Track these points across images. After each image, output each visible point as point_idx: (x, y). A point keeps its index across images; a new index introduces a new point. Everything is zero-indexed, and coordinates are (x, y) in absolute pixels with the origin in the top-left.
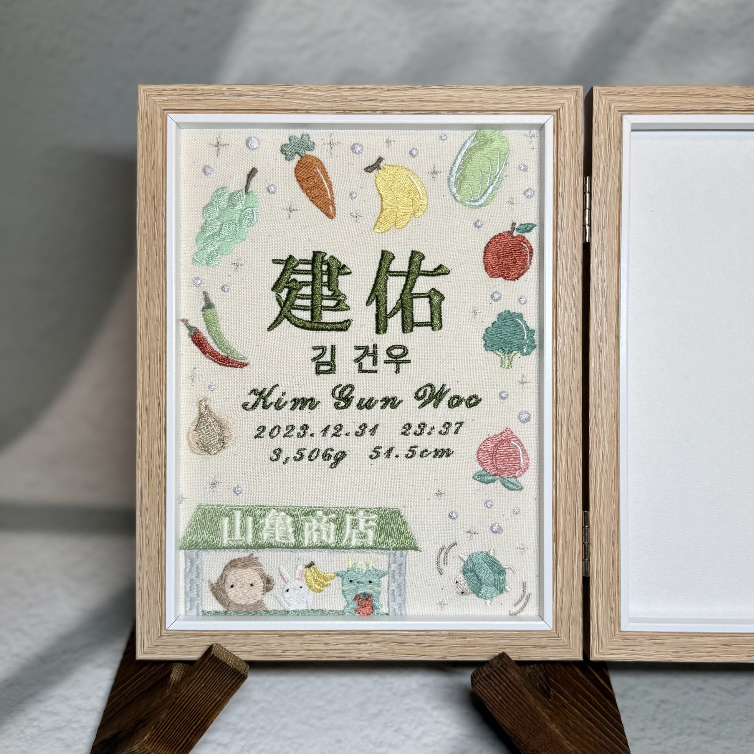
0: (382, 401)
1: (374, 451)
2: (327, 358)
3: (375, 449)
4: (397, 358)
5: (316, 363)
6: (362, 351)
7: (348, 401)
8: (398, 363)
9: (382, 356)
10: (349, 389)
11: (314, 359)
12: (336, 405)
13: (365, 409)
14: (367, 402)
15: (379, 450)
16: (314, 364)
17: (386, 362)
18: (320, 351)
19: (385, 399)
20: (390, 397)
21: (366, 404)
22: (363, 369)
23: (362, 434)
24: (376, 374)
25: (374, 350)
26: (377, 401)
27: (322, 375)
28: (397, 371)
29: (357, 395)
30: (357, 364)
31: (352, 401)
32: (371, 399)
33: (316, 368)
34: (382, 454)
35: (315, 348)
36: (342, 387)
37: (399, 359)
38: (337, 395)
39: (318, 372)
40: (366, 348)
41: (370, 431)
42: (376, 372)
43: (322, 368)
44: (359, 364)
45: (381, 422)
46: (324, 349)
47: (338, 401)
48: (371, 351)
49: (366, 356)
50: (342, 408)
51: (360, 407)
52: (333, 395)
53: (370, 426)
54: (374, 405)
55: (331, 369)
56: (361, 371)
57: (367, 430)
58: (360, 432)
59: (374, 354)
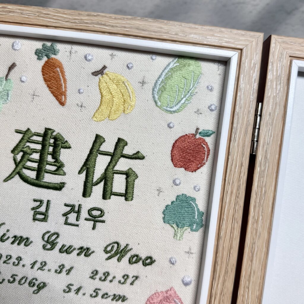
0: (79, 249)
1: (68, 287)
2: (43, 209)
3: (68, 285)
4: (95, 218)
5: (34, 212)
6: (69, 208)
7: (53, 245)
8: (95, 222)
9: (84, 214)
10: (56, 236)
11: (33, 209)
12: (44, 247)
13: (65, 254)
14: (68, 248)
15: (71, 287)
16: (32, 212)
17: (86, 219)
18: (38, 203)
19: (81, 248)
20: (85, 247)
21: (67, 249)
22: (68, 222)
23: (60, 272)
24: (77, 227)
25: (79, 209)
26: (75, 249)
27: (36, 222)
28: (94, 228)
29: (61, 242)
30: (65, 218)
31: (56, 245)
32: (70, 247)
33: (34, 215)
34: (73, 291)
35: (35, 201)
36: (50, 233)
37: (97, 219)
38: (46, 239)
39: (35, 219)
40: (73, 206)
41: (66, 271)
42: (77, 226)
43: (38, 216)
44: (66, 218)
45: (75, 265)
46: (41, 202)
47: (46, 243)
48: (76, 209)
49: (72, 213)
50: (48, 250)
51: (61, 251)
52: (43, 238)
53: (67, 267)
54: (72, 251)
55: (44, 218)
56: (66, 223)
57: (64, 270)
58: (59, 270)
59: (78, 212)
